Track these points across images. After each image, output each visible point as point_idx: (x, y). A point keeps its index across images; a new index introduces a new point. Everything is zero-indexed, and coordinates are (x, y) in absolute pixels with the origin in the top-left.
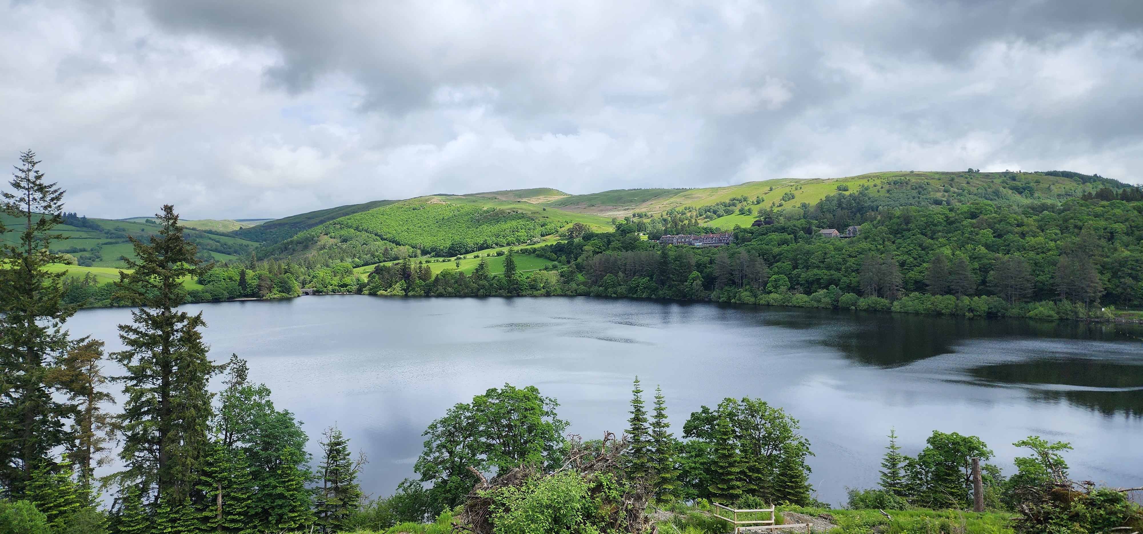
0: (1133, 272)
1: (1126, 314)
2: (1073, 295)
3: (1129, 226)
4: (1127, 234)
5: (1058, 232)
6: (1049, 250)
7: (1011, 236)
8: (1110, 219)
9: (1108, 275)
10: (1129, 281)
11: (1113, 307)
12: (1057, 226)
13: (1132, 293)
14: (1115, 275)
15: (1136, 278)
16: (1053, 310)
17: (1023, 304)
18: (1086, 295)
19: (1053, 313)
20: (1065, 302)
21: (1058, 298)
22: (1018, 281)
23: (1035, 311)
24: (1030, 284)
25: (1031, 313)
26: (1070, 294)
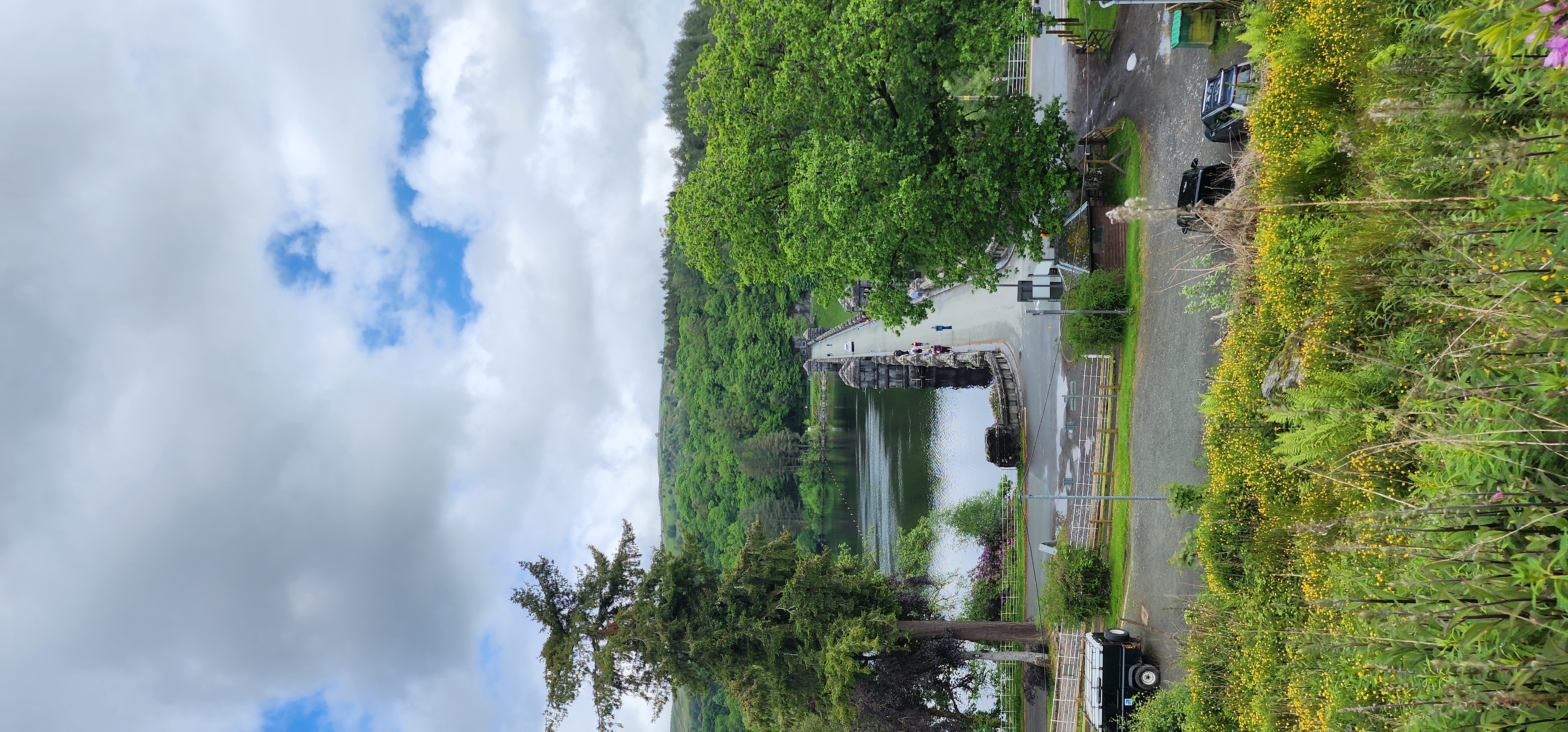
0: (761, 387)
1: (815, 410)
2: (790, 460)
3: (706, 366)
4: (716, 369)
5: (712, 437)
6: (734, 461)
7: (718, 489)
8: (697, 377)
9: (765, 413)
10: (772, 396)
11: (807, 422)
12: (706, 432)
13: (788, 395)
14: (766, 406)
15: (770, 388)
16: (810, 487)
17: (805, 513)
18: (790, 451)
19: (815, 490)
20: (800, 474)
21: (795, 477)
22: (774, 517)
23: (813, 506)
24: (778, 504)
25: (817, 511)
26: (790, 464)
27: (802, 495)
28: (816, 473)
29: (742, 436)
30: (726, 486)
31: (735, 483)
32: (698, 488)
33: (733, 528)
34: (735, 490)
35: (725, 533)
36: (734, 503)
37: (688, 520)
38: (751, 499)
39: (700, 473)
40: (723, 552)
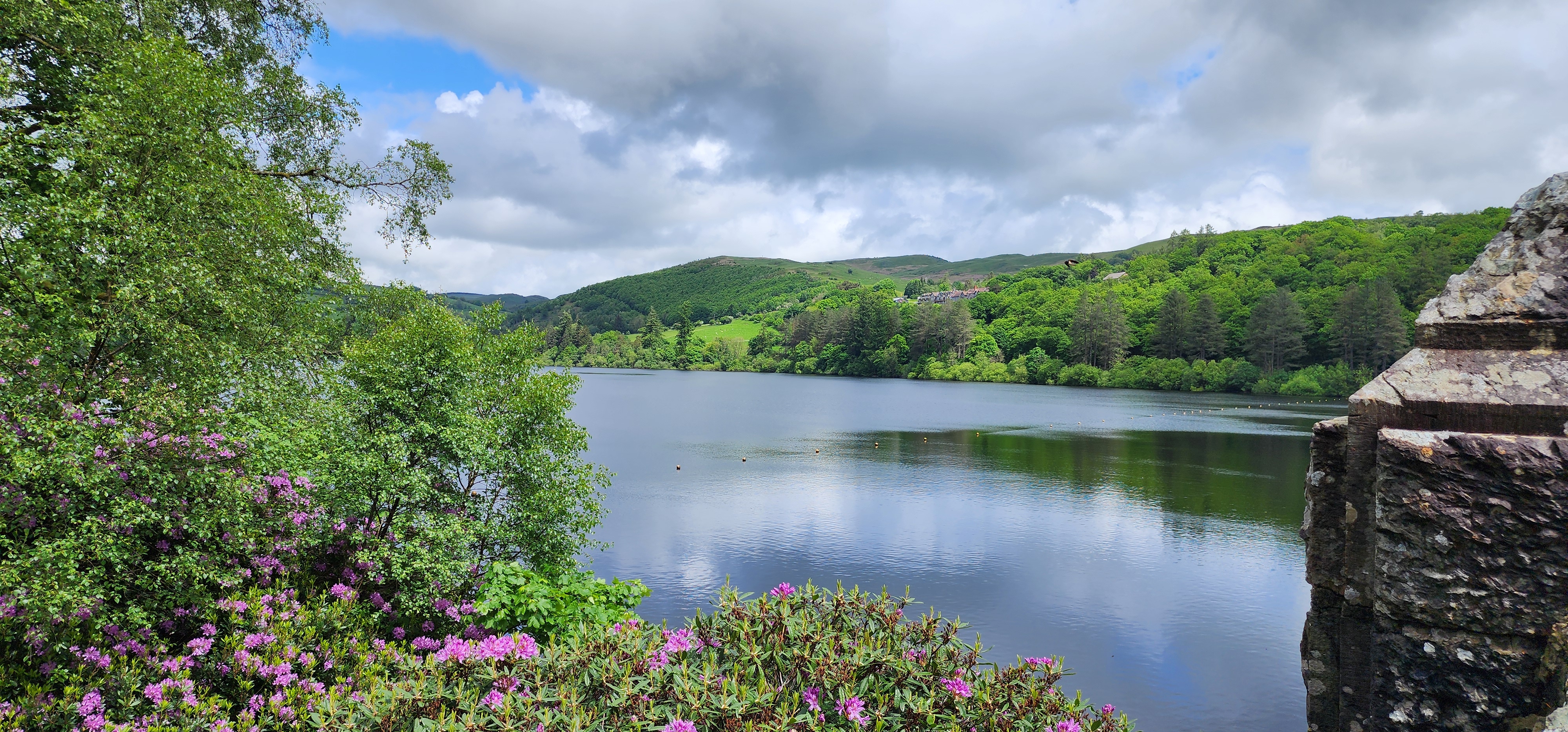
16: (1319, 379)
17: (1282, 372)
18: (1375, 353)
19: (1315, 385)
20: (1340, 366)
21: (1335, 360)
22: (1277, 332)
23: (1290, 383)
24: (1297, 336)
25: (1284, 386)
26: (1355, 353)
27: (1307, 369)
28: (1341, 388)
29: (1402, 290)
30: (1327, 274)
31: (1332, 284)
32: (1326, 242)
33: (1269, 284)
34: (1322, 285)
35: (1263, 275)
36: (1304, 286)
37: (1285, 233)
38: (1306, 305)
39: (1351, 242)
40: (1238, 275)
